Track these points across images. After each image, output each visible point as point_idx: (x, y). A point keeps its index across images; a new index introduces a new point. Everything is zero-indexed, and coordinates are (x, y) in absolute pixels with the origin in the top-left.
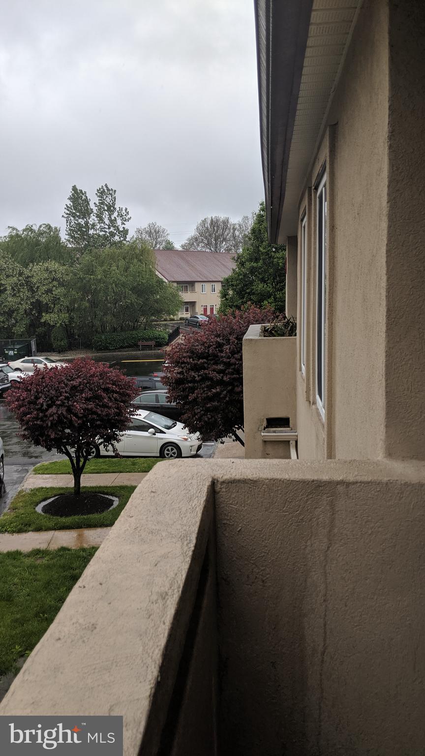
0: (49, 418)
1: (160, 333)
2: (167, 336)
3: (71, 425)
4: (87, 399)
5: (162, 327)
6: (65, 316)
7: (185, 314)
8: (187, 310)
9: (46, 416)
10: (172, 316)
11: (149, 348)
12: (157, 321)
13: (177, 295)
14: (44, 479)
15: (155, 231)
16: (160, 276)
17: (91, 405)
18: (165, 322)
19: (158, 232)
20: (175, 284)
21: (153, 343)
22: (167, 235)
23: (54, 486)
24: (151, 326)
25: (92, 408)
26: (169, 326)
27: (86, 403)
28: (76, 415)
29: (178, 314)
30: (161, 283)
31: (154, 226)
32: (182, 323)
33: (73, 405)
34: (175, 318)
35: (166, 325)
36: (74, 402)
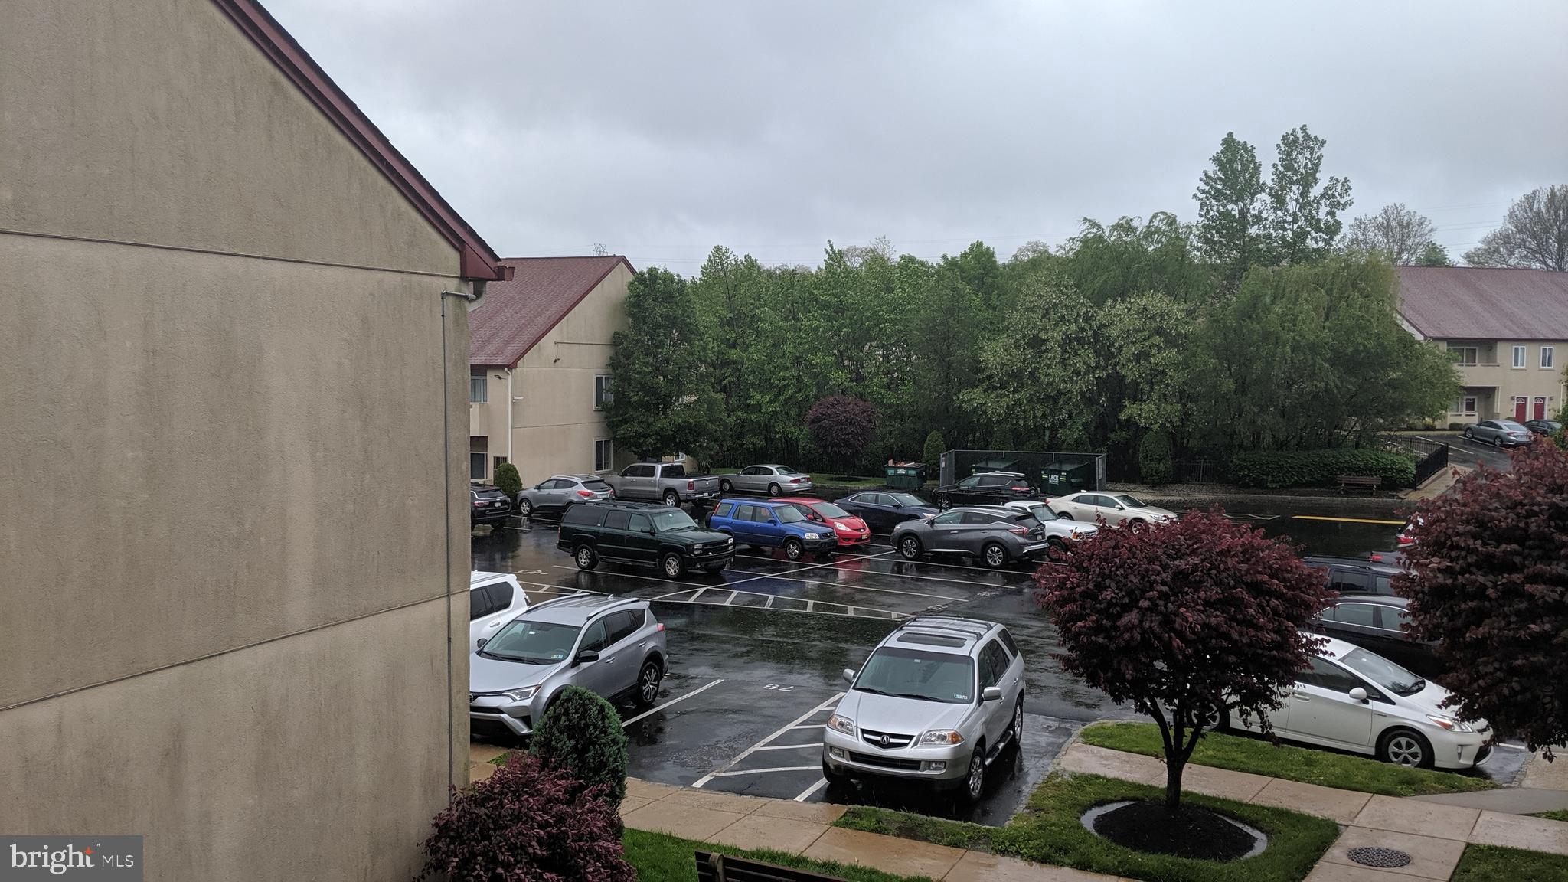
0: (1122, 634)
1: (1396, 458)
2: (1412, 467)
3: (1168, 656)
4: (1208, 603)
5: (1400, 443)
6: (1173, 409)
7: (1463, 417)
8: (1470, 407)
9: (1116, 628)
10: (1427, 419)
11: (1365, 490)
12: (1390, 430)
13: (1448, 372)
14: (1102, 757)
15: (1400, 224)
16: (1406, 326)
17: (1216, 619)
18: (1411, 433)
19: (1408, 224)
20: (1443, 347)
21: (1375, 480)
22: (1431, 230)
23: (1123, 778)
24: (1373, 441)
25: (1218, 625)
26: (1419, 441)
27: (1206, 611)
28: (1181, 635)
29: (1445, 417)
30: (1408, 344)
31: (1398, 213)
32: (1454, 436)
33: (1176, 614)
34: (1438, 424)
35: (1411, 439)
36: (1179, 607)
